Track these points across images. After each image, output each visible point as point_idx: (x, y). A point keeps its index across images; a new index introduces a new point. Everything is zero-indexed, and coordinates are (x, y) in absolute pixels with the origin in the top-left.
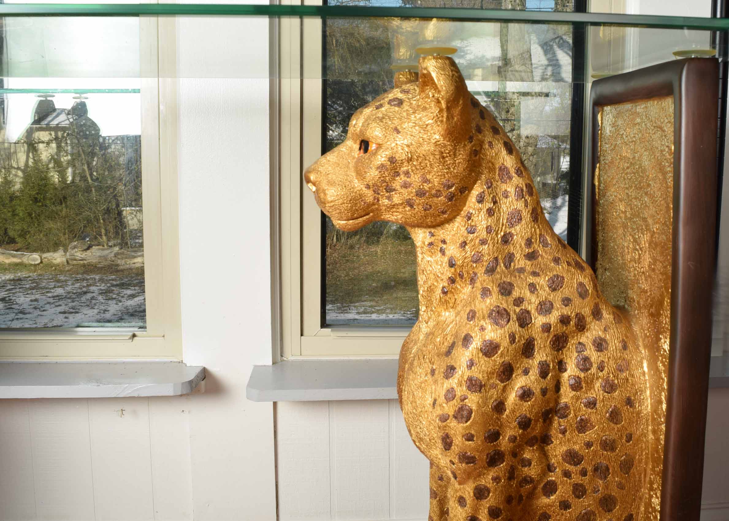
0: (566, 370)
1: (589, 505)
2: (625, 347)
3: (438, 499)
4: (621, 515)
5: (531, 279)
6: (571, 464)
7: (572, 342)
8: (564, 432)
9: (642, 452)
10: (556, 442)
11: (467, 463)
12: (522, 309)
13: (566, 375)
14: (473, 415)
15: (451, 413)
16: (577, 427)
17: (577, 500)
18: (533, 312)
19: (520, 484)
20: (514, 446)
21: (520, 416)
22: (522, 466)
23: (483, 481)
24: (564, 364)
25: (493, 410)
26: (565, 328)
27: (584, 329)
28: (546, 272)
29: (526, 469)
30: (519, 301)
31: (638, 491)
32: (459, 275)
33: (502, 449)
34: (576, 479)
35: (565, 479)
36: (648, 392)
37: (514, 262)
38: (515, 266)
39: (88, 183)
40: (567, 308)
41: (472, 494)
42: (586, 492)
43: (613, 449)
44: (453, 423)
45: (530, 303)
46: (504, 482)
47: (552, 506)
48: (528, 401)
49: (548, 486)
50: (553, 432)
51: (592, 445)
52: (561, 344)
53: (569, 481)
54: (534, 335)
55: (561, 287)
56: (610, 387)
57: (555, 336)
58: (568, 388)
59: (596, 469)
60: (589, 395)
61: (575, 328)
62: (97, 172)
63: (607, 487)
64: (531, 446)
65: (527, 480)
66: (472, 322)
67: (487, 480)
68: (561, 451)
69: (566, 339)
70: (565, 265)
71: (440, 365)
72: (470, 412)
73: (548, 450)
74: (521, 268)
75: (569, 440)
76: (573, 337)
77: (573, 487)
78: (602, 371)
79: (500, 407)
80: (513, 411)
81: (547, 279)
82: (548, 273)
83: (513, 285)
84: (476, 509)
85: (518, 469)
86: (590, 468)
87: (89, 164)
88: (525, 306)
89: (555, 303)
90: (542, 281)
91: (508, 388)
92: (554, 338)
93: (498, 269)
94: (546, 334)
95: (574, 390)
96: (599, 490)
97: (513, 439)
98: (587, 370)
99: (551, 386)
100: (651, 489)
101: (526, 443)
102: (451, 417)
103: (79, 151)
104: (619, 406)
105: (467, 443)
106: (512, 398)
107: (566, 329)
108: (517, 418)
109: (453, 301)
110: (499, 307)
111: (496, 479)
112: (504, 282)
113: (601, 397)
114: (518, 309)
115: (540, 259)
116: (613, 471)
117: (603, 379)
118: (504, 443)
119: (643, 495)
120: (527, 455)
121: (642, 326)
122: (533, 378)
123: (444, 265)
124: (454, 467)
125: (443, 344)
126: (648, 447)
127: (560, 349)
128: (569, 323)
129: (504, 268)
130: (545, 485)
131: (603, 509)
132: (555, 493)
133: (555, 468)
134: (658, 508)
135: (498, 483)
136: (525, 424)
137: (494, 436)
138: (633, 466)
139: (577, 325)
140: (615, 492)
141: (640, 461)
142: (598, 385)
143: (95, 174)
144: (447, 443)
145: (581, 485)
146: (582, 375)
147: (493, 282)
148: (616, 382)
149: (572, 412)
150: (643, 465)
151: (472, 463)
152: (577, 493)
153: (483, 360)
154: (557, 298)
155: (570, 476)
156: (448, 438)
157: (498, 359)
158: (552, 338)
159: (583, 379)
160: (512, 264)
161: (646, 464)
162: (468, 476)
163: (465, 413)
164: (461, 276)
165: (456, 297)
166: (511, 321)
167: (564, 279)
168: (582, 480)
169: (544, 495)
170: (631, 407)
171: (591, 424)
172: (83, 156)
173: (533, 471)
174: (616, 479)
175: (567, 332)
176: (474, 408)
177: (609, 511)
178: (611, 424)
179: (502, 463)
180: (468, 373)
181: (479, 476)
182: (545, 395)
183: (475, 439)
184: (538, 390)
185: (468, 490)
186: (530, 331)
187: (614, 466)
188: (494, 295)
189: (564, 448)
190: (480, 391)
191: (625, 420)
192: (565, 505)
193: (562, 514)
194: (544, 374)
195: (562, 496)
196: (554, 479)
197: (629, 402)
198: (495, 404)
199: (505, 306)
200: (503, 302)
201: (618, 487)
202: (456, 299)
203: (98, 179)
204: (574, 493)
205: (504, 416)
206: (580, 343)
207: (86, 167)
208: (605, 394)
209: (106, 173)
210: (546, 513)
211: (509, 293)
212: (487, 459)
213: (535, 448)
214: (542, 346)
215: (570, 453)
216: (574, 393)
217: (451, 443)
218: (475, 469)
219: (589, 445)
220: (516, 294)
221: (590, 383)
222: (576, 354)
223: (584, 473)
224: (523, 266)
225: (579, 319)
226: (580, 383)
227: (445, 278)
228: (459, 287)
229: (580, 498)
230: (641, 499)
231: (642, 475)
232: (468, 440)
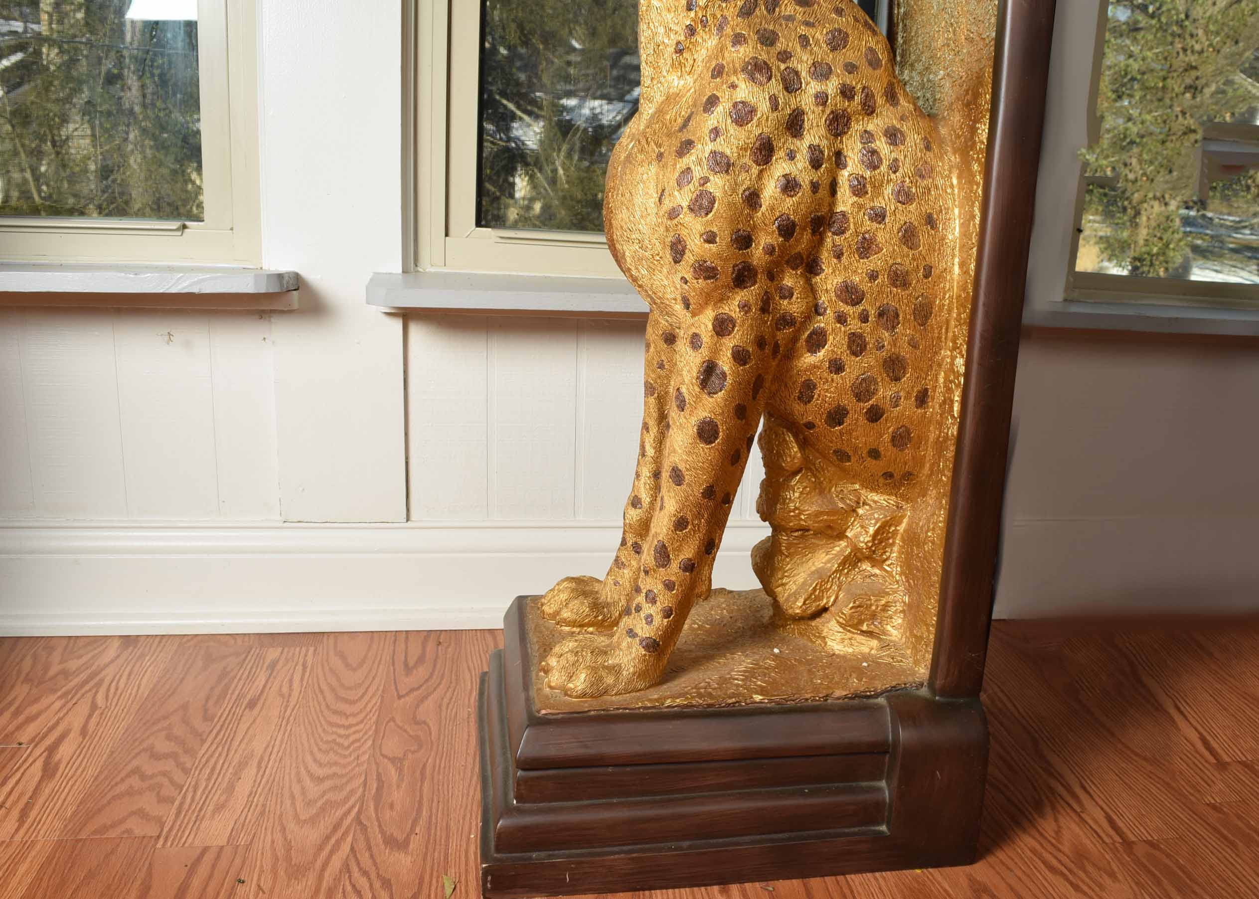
0: (845, 167)
1: (871, 367)
2: (928, 148)
3: (656, 395)
4: (913, 387)
5: (803, 30)
6: (847, 303)
7: (857, 127)
8: (839, 256)
9: (945, 294)
10: (827, 269)
11: (706, 278)
12: (788, 67)
13: (845, 173)
14: (716, 205)
15: (685, 204)
16: (858, 249)
17: (853, 358)
18: (803, 74)
19: (776, 324)
20: (771, 262)
21: (780, 217)
22: (781, 298)
23: (727, 308)
24: (843, 158)
25: (744, 201)
26: (847, 103)
27: (872, 112)
28: (824, 24)
29: (786, 302)
30: (785, 56)
31: (936, 353)
32: (702, 21)
33: (755, 263)
34: (854, 325)
35: (838, 325)
36: (956, 211)
37: (780, 8)
38: (780, 12)
39: (34, 202)
40: (852, 76)
41: (710, 327)
42: (865, 346)
43: (905, 285)
44: (686, 218)
45: (800, 61)
46: (755, 313)
47: (819, 368)
48: (792, 196)
49: (815, 337)
50: (825, 256)
51: (877, 277)
52: (840, 128)
53: (843, 329)
54: (803, 106)
55: (844, 47)
56: (905, 197)
57: (832, 112)
58: (847, 191)
59: (881, 315)
60: (876, 204)
61: (860, 107)
62: (48, 185)
63: (894, 343)
64: (793, 269)
65: (786, 321)
66: (718, 79)
67: (732, 308)
68: (834, 283)
69: (848, 121)
70: (851, 20)
71: (670, 146)
72: (712, 202)
73: (816, 283)
74: (790, 16)
75: (845, 268)
76: (858, 121)
77: (849, 338)
78: (895, 172)
79: (753, 199)
80: (772, 208)
81: (825, 32)
82: (827, 25)
83: (778, 35)
84: (716, 350)
85: (774, 299)
86: (872, 312)
87: (34, 170)
88: (794, 63)
89: (835, 67)
90: (819, 35)
91: (765, 175)
92: (831, 116)
93: (757, 12)
94: (821, 108)
95: (856, 195)
96: (883, 346)
97: (770, 250)
98: (875, 168)
99: (825, 182)
100: (955, 348)
101: (787, 262)
102: (685, 210)
103: (15, 146)
104: (916, 223)
105: (707, 245)
106: (770, 190)
107: (849, 106)
108: (776, 219)
109: (692, 62)
110: (757, 58)
111: (745, 307)
112: (765, 30)
113: (893, 208)
114: (783, 67)
115: (816, 6)
116: (904, 318)
117: (895, 184)
118: (758, 254)
119: (943, 359)
120: (788, 281)
121: (952, 126)
122: (800, 165)
123: (680, 10)
124: (686, 287)
125: (675, 121)
126: (953, 287)
127: (839, 135)
128: (853, 97)
129: (765, 12)
130: (810, 336)
131: (888, 375)
132: (823, 347)
133: (825, 309)
134: (962, 370)
135: (746, 313)
136: (787, 230)
137: (744, 241)
138: (931, 314)
139: (864, 104)
140: (905, 351)
141: (941, 307)
142: (888, 190)
143: (44, 188)
144: (678, 250)
145: (860, 336)
146: (868, 174)
147: (750, 27)
148: (914, 190)
149: (852, 226)
150: (944, 313)
151: (713, 277)
152: (854, 348)
153: (732, 129)
154: (837, 61)
155: (846, 321)
156: (680, 242)
157: (754, 130)
158: (829, 115)
159: (868, 180)
160: (777, 9)
161: (950, 311)
162: (707, 299)
163: (705, 203)
164: (703, 23)
165: (695, 57)
166: (773, 80)
167: (848, 36)
168: (861, 328)
169: (809, 351)
170: (932, 228)
171: (877, 246)
172: (23, 155)
173: (794, 307)
174: (908, 332)
175: (849, 110)
176: (717, 194)
177: (896, 380)
178: (904, 247)
179: (754, 284)
180: (710, 147)
181: (721, 300)
182: (817, 192)
183: (718, 239)
184: (807, 182)
185: (705, 322)
186: (798, 99)
187: (905, 311)
188: (750, 43)
189: (838, 280)
190: (727, 172)
191: (924, 244)
192: (837, 367)
193: (832, 380)
194: (816, 164)
195: (833, 351)
196: (822, 325)
197: (930, 221)
198: (747, 193)
199: (764, 57)
200: (763, 54)
201: (909, 344)
202: (694, 60)
203: (50, 196)
204: (849, 347)
205: (759, 214)
206: (866, 131)
207: (28, 175)
208: (899, 204)
209: (66, 185)
210: (810, 380)
211: (772, 44)
212: (733, 273)
213: (799, 272)
214: (815, 125)
215: (847, 287)
216: (855, 199)
217: (684, 248)
218: (716, 288)
219: (873, 276)
220: (780, 46)
221: (878, 187)
222: (860, 146)
223: (864, 318)
224: (792, 13)
225: (867, 96)
226: (864, 186)
227: (680, 29)
228: (700, 41)
229: (857, 356)
230: (940, 365)
231: (943, 330)
232: (708, 241)
